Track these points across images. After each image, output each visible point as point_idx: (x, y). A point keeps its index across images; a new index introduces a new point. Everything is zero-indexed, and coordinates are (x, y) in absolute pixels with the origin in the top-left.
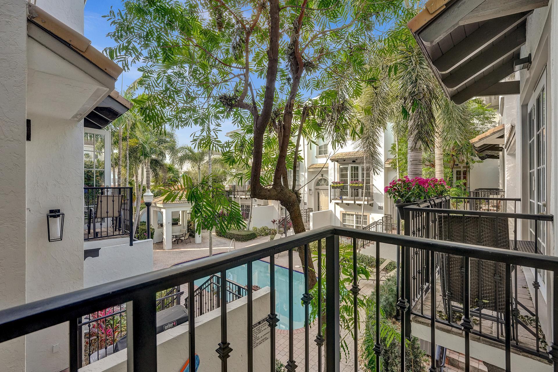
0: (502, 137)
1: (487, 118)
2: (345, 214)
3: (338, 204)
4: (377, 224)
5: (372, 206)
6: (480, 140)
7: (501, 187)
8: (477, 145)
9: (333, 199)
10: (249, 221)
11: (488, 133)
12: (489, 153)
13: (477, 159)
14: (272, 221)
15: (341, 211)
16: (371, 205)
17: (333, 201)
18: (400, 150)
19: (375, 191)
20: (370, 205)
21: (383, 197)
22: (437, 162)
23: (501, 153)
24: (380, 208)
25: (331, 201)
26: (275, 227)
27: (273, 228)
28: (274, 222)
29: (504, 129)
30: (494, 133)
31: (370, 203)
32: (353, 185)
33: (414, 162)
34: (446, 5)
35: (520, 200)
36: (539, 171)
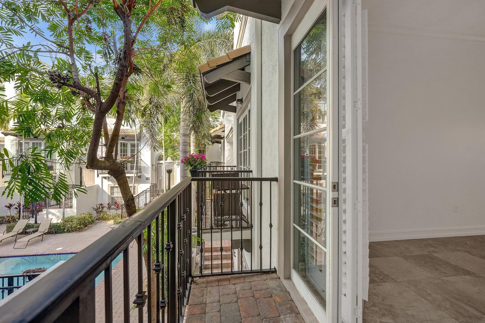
0: (224, 131)
1: (216, 118)
2: (114, 187)
3: (105, 178)
4: (146, 192)
5: (140, 178)
6: (214, 132)
7: (222, 161)
8: (213, 135)
9: (100, 174)
11: (218, 128)
12: (217, 140)
13: (210, 143)
14: (6, 206)
15: (109, 185)
16: (140, 177)
17: (101, 176)
18: (165, 132)
19: (143, 165)
21: (150, 169)
22: (192, 144)
23: (222, 140)
24: (147, 179)
25: (98, 176)
26: (13, 212)
27: (9, 214)
28: (10, 206)
29: (225, 127)
30: (221, 129)
31: (138, 175)
32: (123, 160)
33: (184, 143)
34: (217, 66)
35: (236, 166)
36: (244, 152)
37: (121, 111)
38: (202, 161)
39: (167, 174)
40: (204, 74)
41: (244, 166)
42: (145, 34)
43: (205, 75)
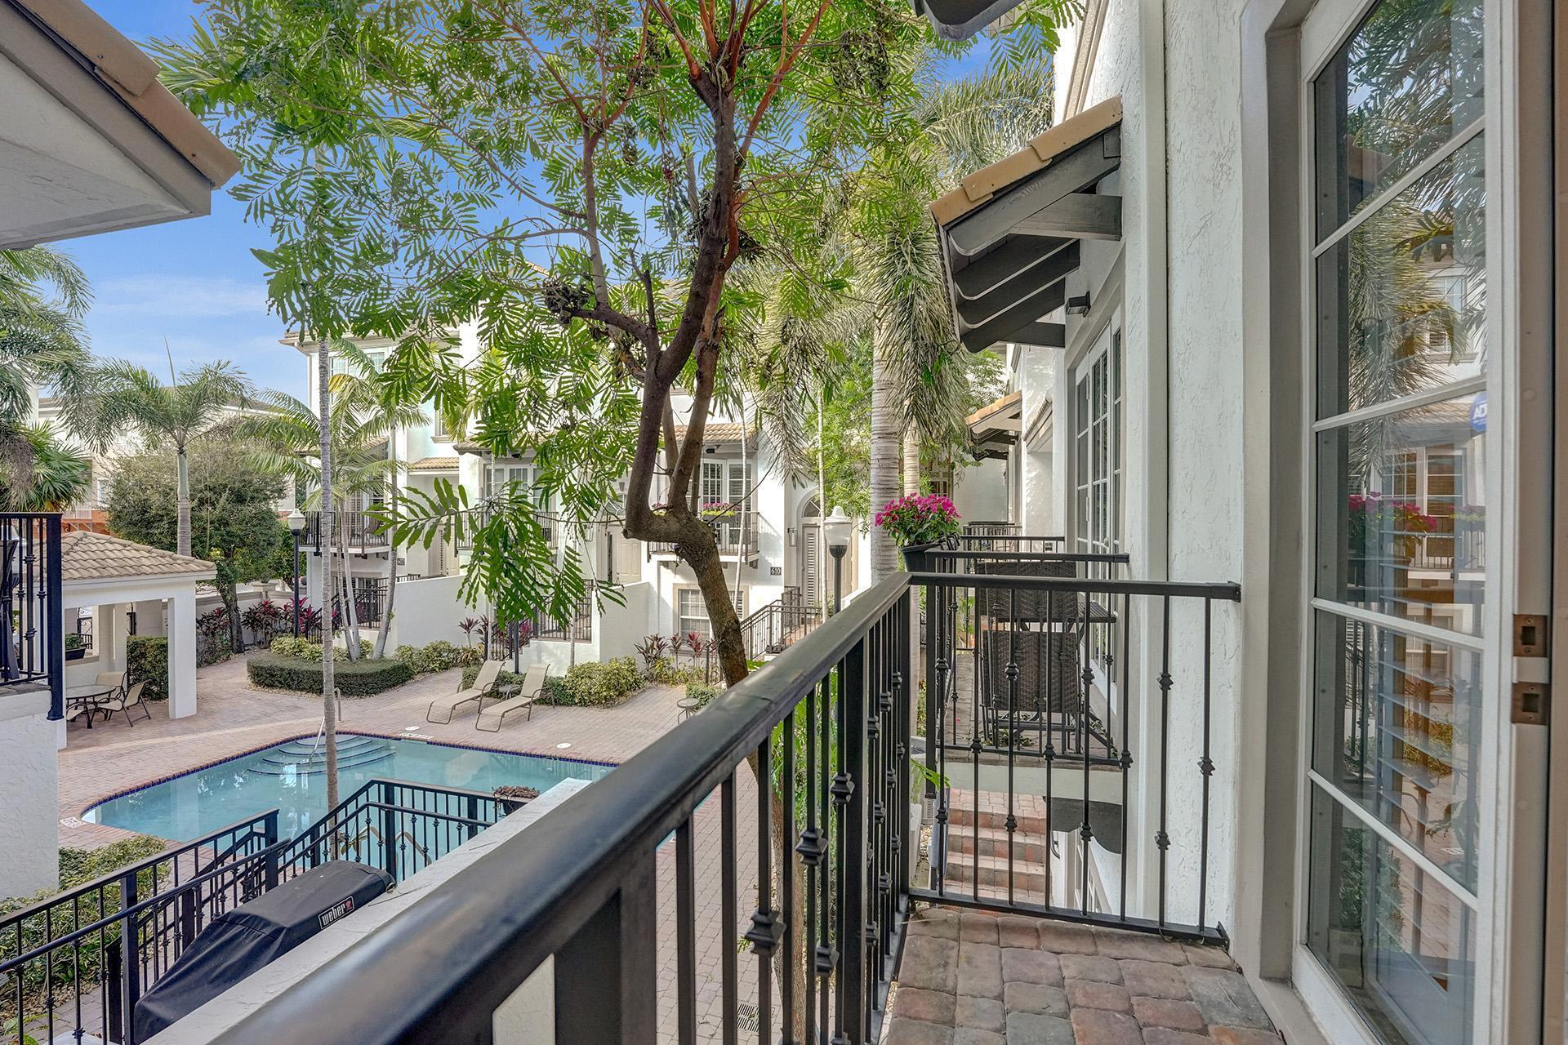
0: (1017, 416)
1: (989, 373)
2: (687, 591)
3: (666, 564)
4: (771, 612)
5: (756, 567)
6: (983, 419)
7: (1011, 520)
8: (978, 430)
9: (654, 552)
10: (383, 628)
11: (995, 407)
12: (991, 446)
13: (970, 458)
14: (462, 625)
15: (675, 585)
16: (754, 565)
17: (656, 558)
18: (826, 429)
19: (763, 528)
20: (751, 564)
21: (782, 542)
23: (1011, 448)
24: (775, 571)
25: (649, 557)
26: (474, 641)
27: (466, 645)
28: (468, 626)
29: (1020, 401)
30: (1005, 407)
31: (751, 559)
32: (711, 513)
33: (886, 462)
34: (994, 193)
35: (1062, 539)
36: (1096, 488)
37: (707, 374)
38: (943, 518)
39: (832, 560)
40: (950, 227)
41: (1095, 537)
42: (770, 135)
43: (954, 230)
